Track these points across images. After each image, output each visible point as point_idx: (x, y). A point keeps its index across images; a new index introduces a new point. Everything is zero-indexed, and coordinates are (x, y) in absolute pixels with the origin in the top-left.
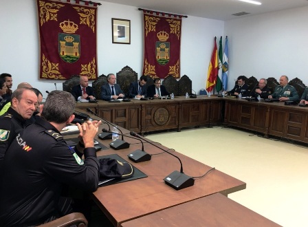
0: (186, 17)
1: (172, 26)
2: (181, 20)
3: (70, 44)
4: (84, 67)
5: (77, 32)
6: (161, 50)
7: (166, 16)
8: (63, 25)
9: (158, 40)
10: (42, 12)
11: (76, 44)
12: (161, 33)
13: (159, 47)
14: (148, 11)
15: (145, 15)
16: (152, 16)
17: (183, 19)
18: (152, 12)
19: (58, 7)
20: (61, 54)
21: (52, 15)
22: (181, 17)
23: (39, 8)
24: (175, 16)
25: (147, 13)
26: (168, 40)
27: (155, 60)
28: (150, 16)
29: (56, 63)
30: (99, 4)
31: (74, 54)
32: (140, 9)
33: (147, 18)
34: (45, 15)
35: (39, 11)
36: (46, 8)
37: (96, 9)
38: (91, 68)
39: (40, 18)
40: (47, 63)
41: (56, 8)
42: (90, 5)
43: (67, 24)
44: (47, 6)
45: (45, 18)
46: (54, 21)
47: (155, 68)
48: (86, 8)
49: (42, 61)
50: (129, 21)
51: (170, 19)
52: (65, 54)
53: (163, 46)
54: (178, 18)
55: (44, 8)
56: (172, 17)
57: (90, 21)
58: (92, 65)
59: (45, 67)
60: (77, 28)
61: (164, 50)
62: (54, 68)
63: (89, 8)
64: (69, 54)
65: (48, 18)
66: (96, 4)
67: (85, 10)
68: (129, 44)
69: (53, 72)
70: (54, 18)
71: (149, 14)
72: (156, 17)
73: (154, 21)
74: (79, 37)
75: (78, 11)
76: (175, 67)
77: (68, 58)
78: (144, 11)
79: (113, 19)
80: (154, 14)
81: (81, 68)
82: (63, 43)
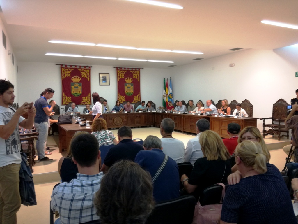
0: (143, 69)
1: (134, 74)
2: (139, 71)
3: (77, 87)
4: (84, 98)
5: (80, 81)
6: (128, 87)
7: (130, 69)
8: (73, 78)
9: (126, 82)
10: (63, 73)
11: (80, 87)
12: (128, 79)
13: (127, 86)
14: (119, 68)
15: (117, 70)
16: (122, 70)
17: (141, 70)
18: (121, 68)
19: (71, 70)
20: (72, 92)
21: (68, 74)
22: (139, 69)
23: (62, 71)
24: (136, 69)
25: (118, 69)
26: (132, 82)
27: (125, 93)
28: (120, 70)
29: (69, 97)
30: (92, 67)
31: (79, 92)
32: (114, 67)
33: (118, 71)
34: (64, 74)
35: (62, 73)
36: (65, 71)
37: (90, 70)
38: (88, 98)
39: (62, 76)
40: (65, 97)
41: (70, 71)
42: (87, 68)
43: (75, 78)
44: (65, 70)
45: (64, 76)
46: (69, 77)
47: (125, 98)
48: (85, 69)
49: (63, 96)
50: (109, 73)
51: (133, 71)
52: (74, 92)
53: (129, 85)
54: (137, 70)
55: (64, 72)
56: (134, 69)
57: (87, 75)
58: (88, 97)
59: (64, 99)
60: (80, 79)
61: (130, 88)
62: (68, 99)
63: (86, 69)
64: (76, 92)
65: (66, 76)
66: (90, 67)
67: (84, 70)
68: (109, 85)
69: (68, 101)
70: (69, 75)
71: (120, 69)
72: (124, 70)
73: (123, 73)
74: (81, 83)
75: (81, 71)
76: (137, 97)
77: (76, 94)
78: (117, 68)
79: (99, 73)
80: (123, 69)
81: (82, 99)
82: (73, 87)
